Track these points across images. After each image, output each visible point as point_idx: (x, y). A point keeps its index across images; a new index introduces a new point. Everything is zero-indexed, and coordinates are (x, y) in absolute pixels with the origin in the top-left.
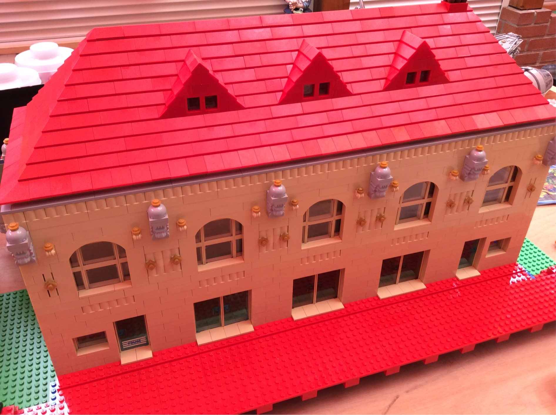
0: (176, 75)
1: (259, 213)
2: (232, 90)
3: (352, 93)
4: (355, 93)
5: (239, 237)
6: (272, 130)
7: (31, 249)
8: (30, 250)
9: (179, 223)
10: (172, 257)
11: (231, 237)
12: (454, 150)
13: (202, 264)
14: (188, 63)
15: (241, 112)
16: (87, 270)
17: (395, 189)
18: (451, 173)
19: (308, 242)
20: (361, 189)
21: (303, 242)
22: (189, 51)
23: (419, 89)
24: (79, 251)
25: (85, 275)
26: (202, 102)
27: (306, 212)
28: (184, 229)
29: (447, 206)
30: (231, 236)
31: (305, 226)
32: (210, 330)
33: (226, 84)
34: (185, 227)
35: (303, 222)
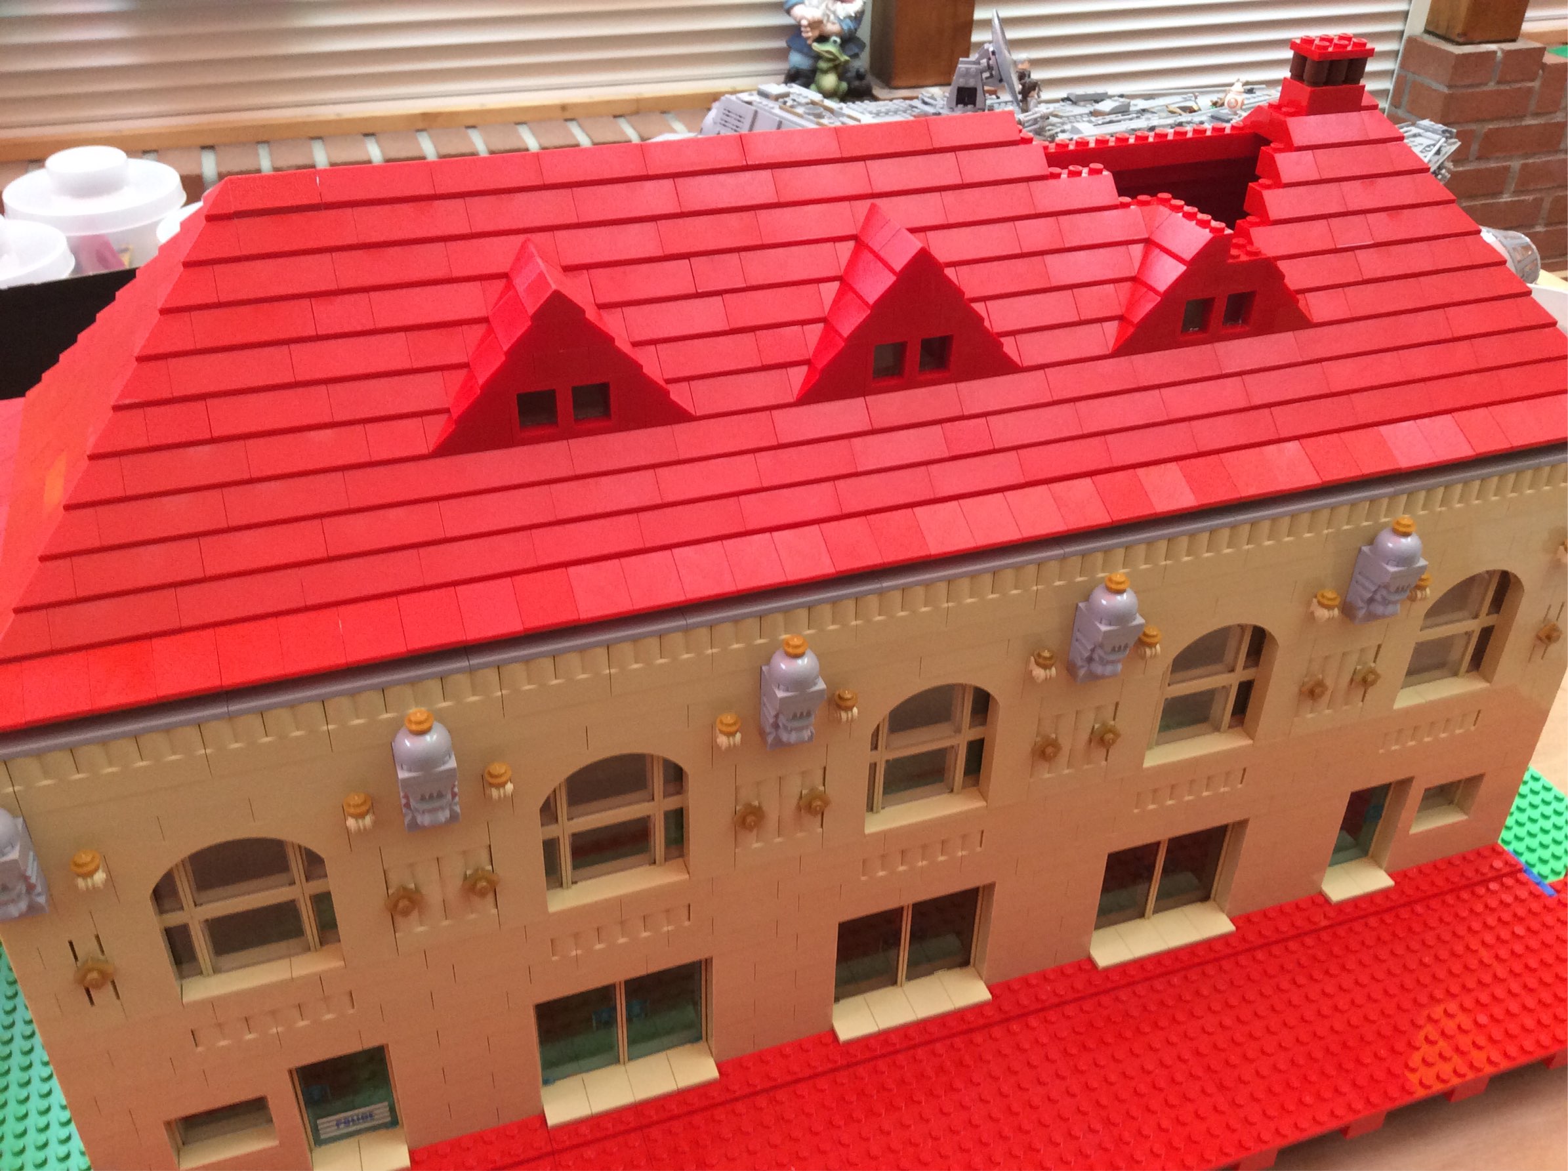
0: (485, 320)
1: (738, 736)
2: (654, 364)
3: (1017, 365)
4: (1026, 364)
5: (672, 803)
6: (776, 482)
7: (29, 873)
8: (26, 879)
9: (492, 776)
10: (468, 873)
11: (652, 803)
12: (1326, 532)
13: (561, 885)
14: (521, 283)
15: (681, 431)
16: (207, 921)
17: (1148, 651)
18: (1316, 597)
19: (883, 808)
20: (1046, 654)
21: (870, 808)
22: (524, 246)
23: (1222, 347)
24: (181, 868)
25: (200, 934)
26: (564, 403)
27: (878, 726)
28: (505, 793)
29: (1301, 693)
30: (648, 801)
31: (875, 764)
32: (585, 1076)
33: (635, 344)
34: (510, 787)
35: (872, 750)
